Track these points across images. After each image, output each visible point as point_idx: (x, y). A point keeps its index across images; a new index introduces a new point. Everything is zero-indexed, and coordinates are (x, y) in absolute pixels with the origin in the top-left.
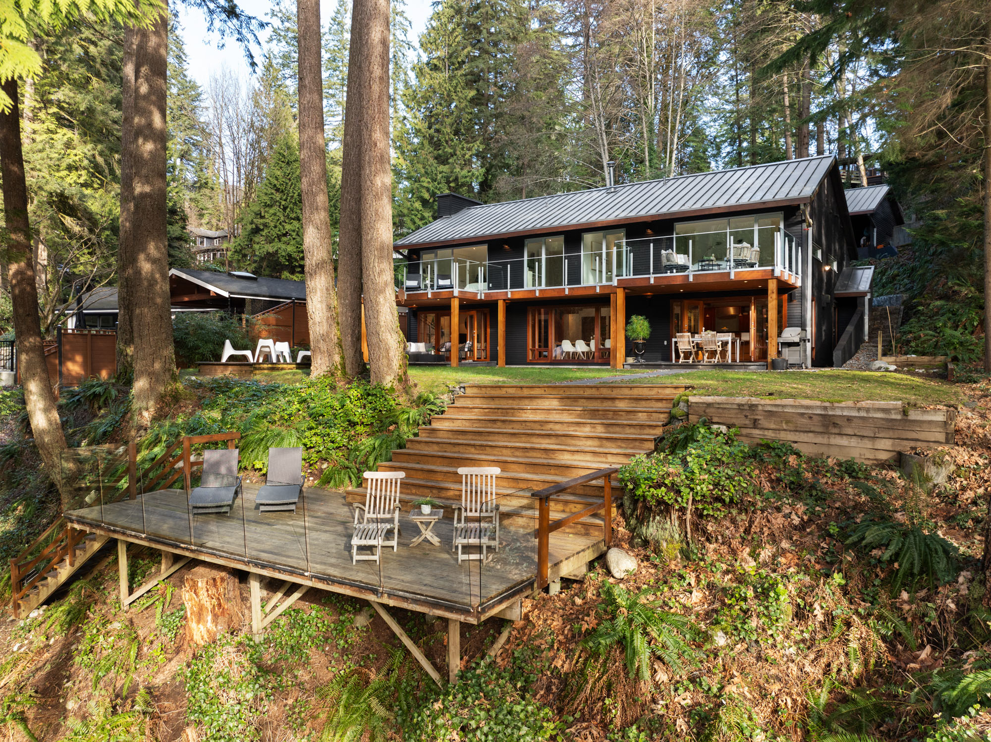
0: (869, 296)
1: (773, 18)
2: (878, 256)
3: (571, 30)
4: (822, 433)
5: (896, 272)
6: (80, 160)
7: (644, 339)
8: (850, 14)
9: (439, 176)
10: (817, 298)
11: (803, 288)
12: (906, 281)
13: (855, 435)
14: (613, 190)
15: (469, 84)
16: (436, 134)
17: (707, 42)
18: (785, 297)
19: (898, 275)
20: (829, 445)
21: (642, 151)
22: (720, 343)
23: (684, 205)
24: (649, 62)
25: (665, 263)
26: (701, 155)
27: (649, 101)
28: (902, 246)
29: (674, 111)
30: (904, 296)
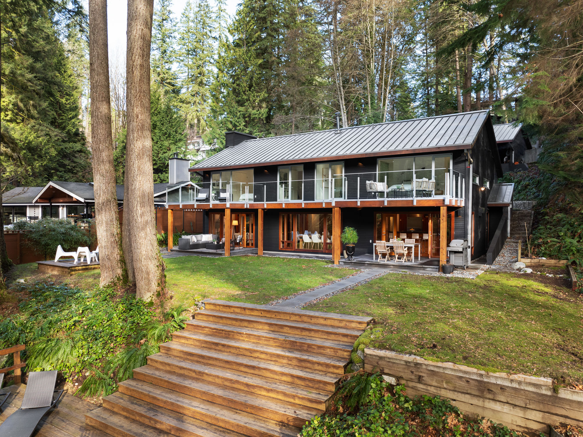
0: (510, 207)
1: (449, 14)
2: (515, 170)
3: (325, 20)
4: (477, 396)
5: (527, 183)
6: (7, 105)
7: (353, 244)
8: (501, 15)
9: (239, 114)
10: (475, 211)
11: (465, 208)
12: (534, 189)
13: (507, 403)
14: (339, 132)
15: (258, 56)
16: (237, 87)
17: (409, 29)
18: (453, 213)
19: (528, 185)
20: (483, 408)
21: (366, 98)
22: (406, 248)
23: (384, 146)
24: (372, 41)
25: (369, 190)
26: (404, 100)
27: (372, 66)
28: (531, 163)
29: (388, 72)
30: (534, 202)
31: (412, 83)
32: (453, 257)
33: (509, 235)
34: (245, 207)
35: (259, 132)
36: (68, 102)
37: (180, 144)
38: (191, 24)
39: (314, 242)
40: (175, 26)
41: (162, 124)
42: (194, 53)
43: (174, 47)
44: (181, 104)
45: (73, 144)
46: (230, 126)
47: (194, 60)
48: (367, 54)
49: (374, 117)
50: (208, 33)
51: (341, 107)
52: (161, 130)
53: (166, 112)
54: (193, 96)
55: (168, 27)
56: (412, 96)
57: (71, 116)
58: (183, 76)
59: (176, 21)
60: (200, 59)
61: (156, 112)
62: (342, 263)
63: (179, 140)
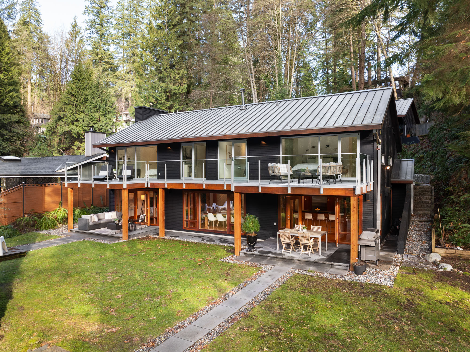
0: (414, 184)
2: (408, 143)
5: (422, 155)
7: (255, 232)
12: (429, 162)
14: (244, 108)
15: (179, 37)
17: (310, 18)
19: (423, 158)
21: (274, 76)
22: (313, 239)
23: (287, 125)
24: (278, 27)
25: (271, 173)
26: (307, 78)
27: (279, 48)
28: (421, 136)
29: (292, 54)
30: (432, 176)
31: (314, 64)
32: (364, 251)
33: (412, 213)
34: (146, 186)
35: (179, 105)
36: (6, 77)
37: (109, 116)
38: (126, 12)
39: (219, 220)
40: (112, 13)
41: (93, 98)
42: (129, 37)
43: (111, 31)
44: (116, 80)
45: (11, 115)
46: (153, 100)
47: (128, 43)
48: (275, 37)
49: (281, 93)
50: (141, 19)
51: (252, 84)
52: (91, 103)
53: (97, 87)
54: (128, 73)
55: (106, 14)
56: (313, 75)
57: (8, 90)
58: (119, 56)
59: (113, 9)
60: (134, 42)
61: (88, 87)
62: (243, 255)
63: (108, 112)
